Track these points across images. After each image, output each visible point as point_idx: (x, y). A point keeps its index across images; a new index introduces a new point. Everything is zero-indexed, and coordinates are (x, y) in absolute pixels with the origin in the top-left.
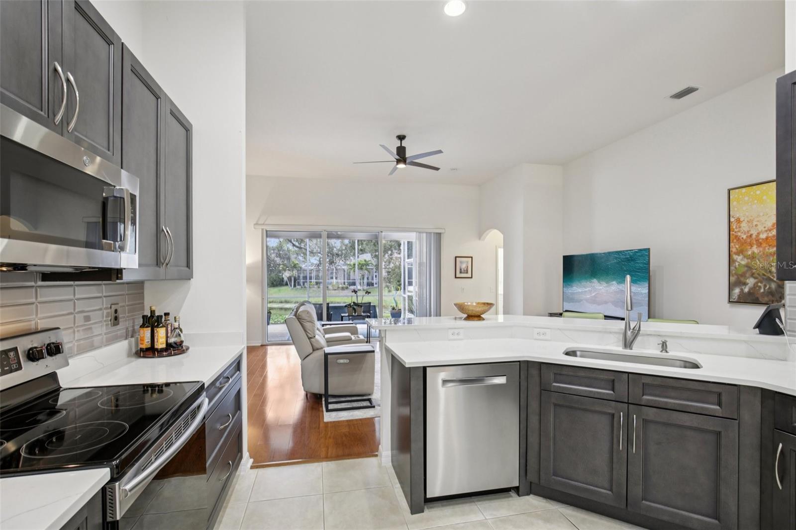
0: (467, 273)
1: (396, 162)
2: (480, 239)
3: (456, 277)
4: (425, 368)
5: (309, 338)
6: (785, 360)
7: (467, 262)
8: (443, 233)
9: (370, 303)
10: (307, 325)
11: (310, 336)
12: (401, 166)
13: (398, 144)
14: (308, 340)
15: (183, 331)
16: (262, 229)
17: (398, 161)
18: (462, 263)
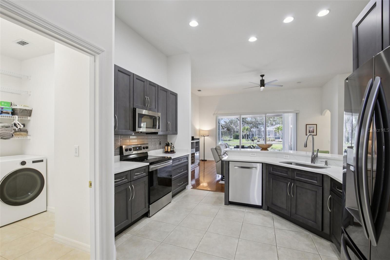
0: (314, 133)
1: (260, 87)
2: (321, 115)
3: (306, 135)
4: (229, 161)
5: (219, 156)
7: (314, 127)
8: (298, 113)
10: (219, 151)
11: (219, 155)
12: (262, 88)
13: (261, 78)
14: (218, 156)
16: (216, 116)
17: (261, 86)
18: (310, 127)
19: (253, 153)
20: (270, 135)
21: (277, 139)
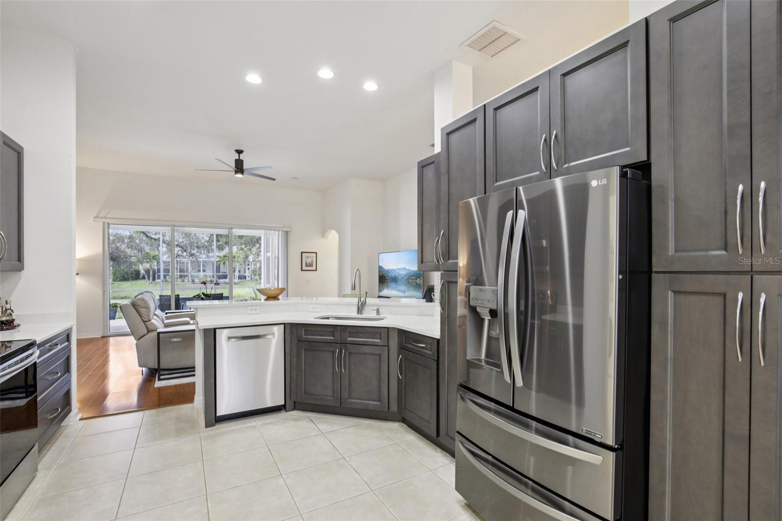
0: (312, 266)
1: (234, 172)
2: (323, 237)
3: (302, 270)
4: (215, 330)
5: (144, 322)
6: (433, 316)
7: (312, 257)
8: (290, 231)
9: (222, 294)
10: (143, 311)
11: (145, 320)
12: (239, 176)
13: (236, 156)
14: (143, 323)
15: (14, 311)
16: (104, 223)
17: (236, 172)
18: (307, 257)
19: (254, 308)
20: (206, 271)
21: (221, 279)
